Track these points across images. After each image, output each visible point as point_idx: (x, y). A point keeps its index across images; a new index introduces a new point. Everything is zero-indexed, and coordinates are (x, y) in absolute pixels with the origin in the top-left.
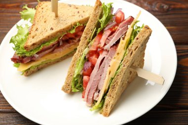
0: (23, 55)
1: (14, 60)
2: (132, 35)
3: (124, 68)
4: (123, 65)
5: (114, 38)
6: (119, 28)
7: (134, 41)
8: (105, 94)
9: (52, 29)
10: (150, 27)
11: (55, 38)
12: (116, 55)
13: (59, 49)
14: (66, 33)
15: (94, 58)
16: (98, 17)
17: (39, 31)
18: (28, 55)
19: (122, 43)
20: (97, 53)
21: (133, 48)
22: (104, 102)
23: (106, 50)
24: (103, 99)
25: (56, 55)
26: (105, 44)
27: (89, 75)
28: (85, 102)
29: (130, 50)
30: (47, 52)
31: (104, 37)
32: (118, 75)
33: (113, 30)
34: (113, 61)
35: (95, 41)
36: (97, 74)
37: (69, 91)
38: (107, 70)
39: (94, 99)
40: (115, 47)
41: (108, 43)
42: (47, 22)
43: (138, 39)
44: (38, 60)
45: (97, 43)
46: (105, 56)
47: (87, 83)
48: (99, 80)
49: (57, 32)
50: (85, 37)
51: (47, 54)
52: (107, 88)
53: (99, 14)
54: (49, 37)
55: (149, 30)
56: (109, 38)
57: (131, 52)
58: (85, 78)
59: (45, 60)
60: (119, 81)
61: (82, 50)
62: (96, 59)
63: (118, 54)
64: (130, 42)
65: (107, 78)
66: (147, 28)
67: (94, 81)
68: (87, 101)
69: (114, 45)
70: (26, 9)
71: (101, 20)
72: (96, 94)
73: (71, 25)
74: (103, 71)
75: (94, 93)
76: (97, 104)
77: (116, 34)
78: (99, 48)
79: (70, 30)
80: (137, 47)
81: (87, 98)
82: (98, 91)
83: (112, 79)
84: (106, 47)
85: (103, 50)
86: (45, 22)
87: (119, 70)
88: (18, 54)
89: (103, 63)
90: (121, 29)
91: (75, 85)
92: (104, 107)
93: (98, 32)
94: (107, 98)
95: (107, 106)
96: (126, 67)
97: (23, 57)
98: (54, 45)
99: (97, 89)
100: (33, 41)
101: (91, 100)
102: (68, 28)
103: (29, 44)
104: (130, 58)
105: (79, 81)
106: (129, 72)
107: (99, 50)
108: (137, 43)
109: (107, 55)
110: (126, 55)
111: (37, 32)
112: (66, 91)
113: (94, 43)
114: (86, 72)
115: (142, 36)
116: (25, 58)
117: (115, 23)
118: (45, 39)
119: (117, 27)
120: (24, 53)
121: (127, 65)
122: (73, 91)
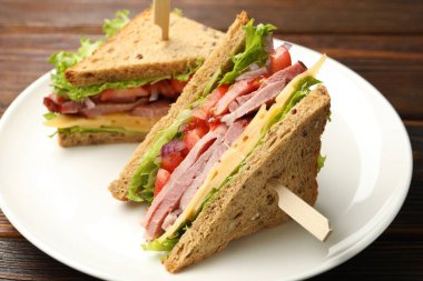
0: (64, 94)
2: (287, 103)
3: (246, 174)
4: (246, 166)
5: (249, 101)
6: (268, 83)
7: (287, 115)
8: (188, 223)
9: (140, 57)
10: (330, 92)
11: (143, 79)
12: (239, 141)
13: (147, 110)
14: (169, 77)
15: (194, 134)
16: (233, 50)
17: (114, 54)
19: (262, 117)
20: (202, 126)
21: (279, 132)
22: (179, 237)
23: (224, 123)
24: (181, 232)
25: (137, 122)
26: (227, 112)
27: (170, 170)
28: (144, 230)
29: (271, 135)
30: (119, 106)
31: (231, 94)
32: (228, 187)
33: (256, 83)
34: (231, 151)
35: (209, 99)
36: (188, 172)
37: (122, 195)
38: (211, 168)
39: (163, 227)
40: (245, 121)
41: (234, 109)
42: (139, 44)
43: (295, 112)
44: (93, 118)
45: (212, 103)
46: (218, 136)
47: (160, 189)
48: (188, 187)
49: (148, 67)
50: (195, 87)
52: (197, 209)
53: (239, 42)
54: (126, 70)
55: (325, 97)
56: (239, 99)
57: (272, 140)
58: (162, 173)
59: (109, 124)
60: (227, 200)
61: (180, 113)
62: (197, 137)
63: (246, 138)
64: (278, 117)
65: (203, 187)
66: (323, 92)
67: (176, 185)
68: (148, 227)
69: (244, 117)
70: (120, 18)
71: (237, 56)
72: (169, 217)
73: (185, 63)
74: (201, 169)
75: (167, 213)
76: (163, 238)
77: (256, 94)
78: (212, 116)
79: (180, 73)
80: (289, 131)
81: (150, 220)
82: (177, 212)
83: (214, 190)
84: (224, 119)
85: (218, 123)
86: (136, 42)
87: (235, 176)
88: (56, 87)
89: (208, 151)
90: (269, 85)
91: (141, 188)
92: (176, 249)
93: (221, 82)
94: (189, 231)
95: (181, 249)
96: (251, 172)
97: (64, 99)
98: (138, 98)
99: (177, 208)
100: (91, 68)
101: (154, 228)
102: (175, 65)
103: (79, 69)
104: (265, 153)
105: (150, 180)
106: (264, 193)
107: (211, 120)
108: (291, 122)
109: (222, 135)
110: (260, 143)
111: (108, 56)
112: (116, 195)
113: (206, 103)
114: (167, 161)
115: (306, 109)
116: (67, 104)
117: (264, 69)
118: (117, 71)
119: (264, 81)
120: (65, 90)
121: (255, 168)
122: (129, 197)
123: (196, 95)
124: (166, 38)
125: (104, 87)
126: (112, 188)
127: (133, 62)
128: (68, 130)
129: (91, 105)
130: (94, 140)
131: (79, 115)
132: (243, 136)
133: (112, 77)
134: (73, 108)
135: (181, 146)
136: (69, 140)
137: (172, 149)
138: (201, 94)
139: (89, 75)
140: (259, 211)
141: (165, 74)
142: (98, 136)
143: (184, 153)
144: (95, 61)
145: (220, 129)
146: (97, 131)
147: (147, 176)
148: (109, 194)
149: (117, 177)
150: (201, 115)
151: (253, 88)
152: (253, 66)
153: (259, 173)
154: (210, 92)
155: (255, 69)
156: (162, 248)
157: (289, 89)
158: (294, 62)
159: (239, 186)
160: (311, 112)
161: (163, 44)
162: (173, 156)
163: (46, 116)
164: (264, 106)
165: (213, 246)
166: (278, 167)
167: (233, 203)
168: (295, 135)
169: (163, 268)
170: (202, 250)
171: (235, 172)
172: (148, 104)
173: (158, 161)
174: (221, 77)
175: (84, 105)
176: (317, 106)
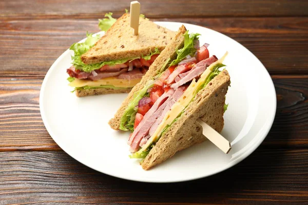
0: (80, 68)
1: (69, 71)
2: (207, 79)
3: (185, 117)
4: (185, 113)
5: (186, 76)
6: (196, 67)
7: (207, 86)
8: (154, 143)
9: (123, 47)
10: (230, 74)
11: (125, 59)
12: (181, 98)
13: (127, 76)
14: (139, 58)
15: (156, 94)
16: (177, 47)
17: (108, 45)
18: (85, 69)
19: (194, 86)
20: (160, 89)
21: (203, 95)
22: (149, 151)
23: (173, 88)
24: (150, 148)
25: (121, 82)
26: (174, 82)
27: (143, 114)
28: (130, 147)
29: (198, 96)
30: (111, 74)
31: (176, 72)
32: (176, 124)
33: (189, 66)
34: (177, 104)
35: (164, 74)
36: (153, 115)
37: (117, 127)
38: (166, 113)
39: (140, 145)
40: (184, 88)
41: (178, 81)
42: (121, 38)
43: (211, 84)
44: (96, 81)
45: (165, 77)
46: (169, 96)
47: (138, 124)
48: (153, 123)
49: (128, 53)
50: (156, 67)
51: (110, 77)
52: (159, 136)
53: (180, 43)
54: (115, 55)
55: (227, 76)
56: (180, 75)
57: (199, 99)
58: (138, 116)
59: (105, 84)
60: (175, 131)
61: (147, 81)
62: (158, 96)
63: (185, 97)
64: (202, 87)
65: (162, 124)
66: (226, 73)
67: (147, 122)
68: (131, 145)
69: (184, 85)
70: (107, 18)
71: (179, 51)
72: (143, 140)
73: (148, 50)
74: (160, 114)
75: (142, 138)
76: (141, 151)
77: (190, 72)
78: (166, 84)
79: (145, 55)
80: (208, 94)
81: (133, 141)
82: (147, 137)
83: (168, 126)
84: (172, 86)
85: (169, 88)
86: (119, 37)
87: (179, 118)
88: (75, 64)
89: (164, 104)
90: (197, 68)
91: (127, 123)
92: (147, 157)
93: (171, 65)
94: (154, 148)
95: (150, 157)
96: (188, 116)
97: (79, 71)
98: (121, 69)
99: (147, 134)
100: (95, 54)
101: (135, 146)
102: (143, 51)
103: (89, 55)
104: (195, 106)
105: (132, 119)
106: (195, 126)
107: (165, 86)
108: (209, 90)
109: (172, 95)
110: (192, 100)
111: (104, 46)
112: (113, 127)
113: (162, 77)
114: (141, 109)
115: (217, 83)
116: (81, 73)
117: (194, 59)
118: (110, 56)
119: (194, 65)
120: (80, 66)
121: (190, 114)
122: (120, 128)
123: (156, 71)
124: (137, 34)
125: (103, 64)
126: (110, 123)
127: (119, 50)
128: (82, 88)
129: (95, 74)
130: (96, 93)
131: (88, 79)
132: (183, 96)
133: (107, 59)
134: (85, 75)
135: (148, 100)
136: (82, 93)
137: (144, 103)
138: (159, 71)
139: (94, 58)
140: (192, 135)
141: (137, 56)
142: (99, 90)
143: (151, 105)
144: (97, 50)
145: (170, 92)
146: (98, 88)
147: (130, 117)
148: (109, 127)
149: (113, 117)
150: (159, 83)
151: (188, 70)
152: (188, 57)
153: (192, 117)
154: (164, 70)
155: (189, 58)
156: (140, 157)
157: (208, 71)
158: (211, 56)
159: (181, 123)
160: (220, 84)
161: (135, 37)
162: (145, 107)
163: (68, 79)
164: (194, 80)
165: (167, 155)
166: (202, 113)
167: (178, 132)
168: (211, 96)
169: (141, 167)
170: (161, 158)
171: (179, 116)
172: (127, 72)
173: (136, 109)
174: (170, 61)
175: (91, 74)
176: (223, 81)
